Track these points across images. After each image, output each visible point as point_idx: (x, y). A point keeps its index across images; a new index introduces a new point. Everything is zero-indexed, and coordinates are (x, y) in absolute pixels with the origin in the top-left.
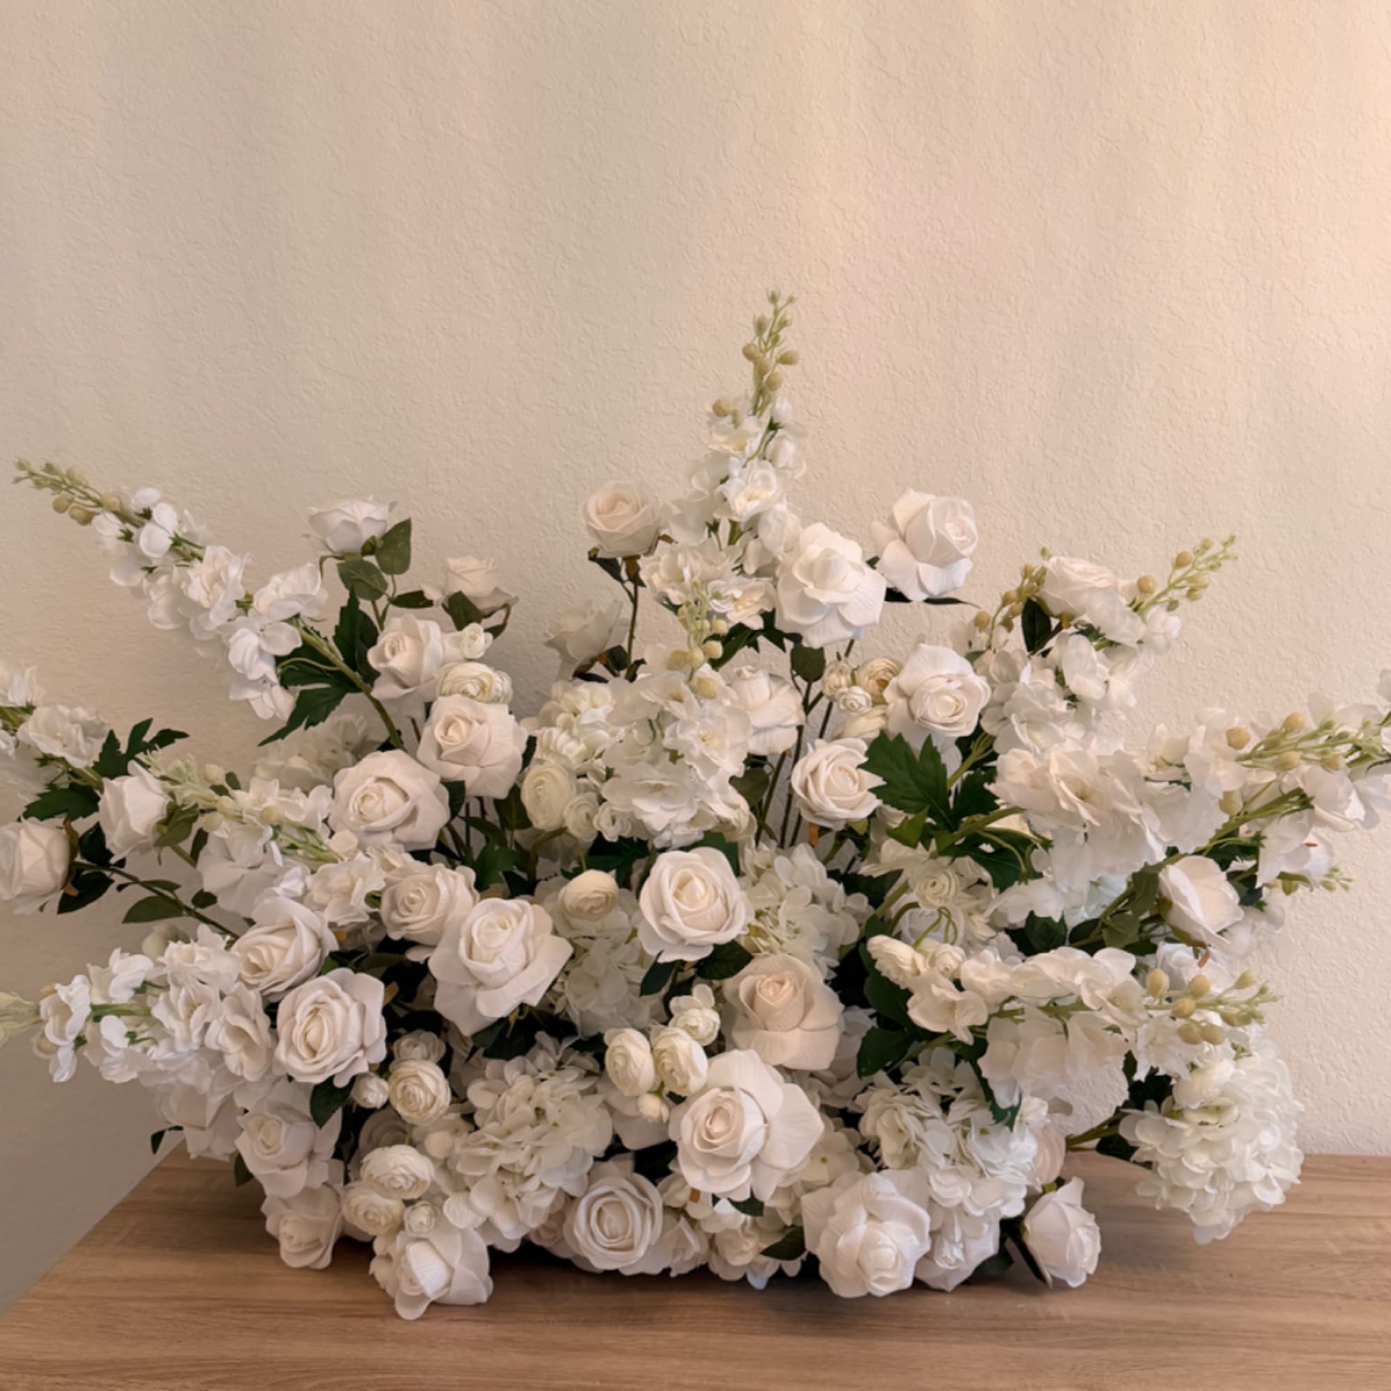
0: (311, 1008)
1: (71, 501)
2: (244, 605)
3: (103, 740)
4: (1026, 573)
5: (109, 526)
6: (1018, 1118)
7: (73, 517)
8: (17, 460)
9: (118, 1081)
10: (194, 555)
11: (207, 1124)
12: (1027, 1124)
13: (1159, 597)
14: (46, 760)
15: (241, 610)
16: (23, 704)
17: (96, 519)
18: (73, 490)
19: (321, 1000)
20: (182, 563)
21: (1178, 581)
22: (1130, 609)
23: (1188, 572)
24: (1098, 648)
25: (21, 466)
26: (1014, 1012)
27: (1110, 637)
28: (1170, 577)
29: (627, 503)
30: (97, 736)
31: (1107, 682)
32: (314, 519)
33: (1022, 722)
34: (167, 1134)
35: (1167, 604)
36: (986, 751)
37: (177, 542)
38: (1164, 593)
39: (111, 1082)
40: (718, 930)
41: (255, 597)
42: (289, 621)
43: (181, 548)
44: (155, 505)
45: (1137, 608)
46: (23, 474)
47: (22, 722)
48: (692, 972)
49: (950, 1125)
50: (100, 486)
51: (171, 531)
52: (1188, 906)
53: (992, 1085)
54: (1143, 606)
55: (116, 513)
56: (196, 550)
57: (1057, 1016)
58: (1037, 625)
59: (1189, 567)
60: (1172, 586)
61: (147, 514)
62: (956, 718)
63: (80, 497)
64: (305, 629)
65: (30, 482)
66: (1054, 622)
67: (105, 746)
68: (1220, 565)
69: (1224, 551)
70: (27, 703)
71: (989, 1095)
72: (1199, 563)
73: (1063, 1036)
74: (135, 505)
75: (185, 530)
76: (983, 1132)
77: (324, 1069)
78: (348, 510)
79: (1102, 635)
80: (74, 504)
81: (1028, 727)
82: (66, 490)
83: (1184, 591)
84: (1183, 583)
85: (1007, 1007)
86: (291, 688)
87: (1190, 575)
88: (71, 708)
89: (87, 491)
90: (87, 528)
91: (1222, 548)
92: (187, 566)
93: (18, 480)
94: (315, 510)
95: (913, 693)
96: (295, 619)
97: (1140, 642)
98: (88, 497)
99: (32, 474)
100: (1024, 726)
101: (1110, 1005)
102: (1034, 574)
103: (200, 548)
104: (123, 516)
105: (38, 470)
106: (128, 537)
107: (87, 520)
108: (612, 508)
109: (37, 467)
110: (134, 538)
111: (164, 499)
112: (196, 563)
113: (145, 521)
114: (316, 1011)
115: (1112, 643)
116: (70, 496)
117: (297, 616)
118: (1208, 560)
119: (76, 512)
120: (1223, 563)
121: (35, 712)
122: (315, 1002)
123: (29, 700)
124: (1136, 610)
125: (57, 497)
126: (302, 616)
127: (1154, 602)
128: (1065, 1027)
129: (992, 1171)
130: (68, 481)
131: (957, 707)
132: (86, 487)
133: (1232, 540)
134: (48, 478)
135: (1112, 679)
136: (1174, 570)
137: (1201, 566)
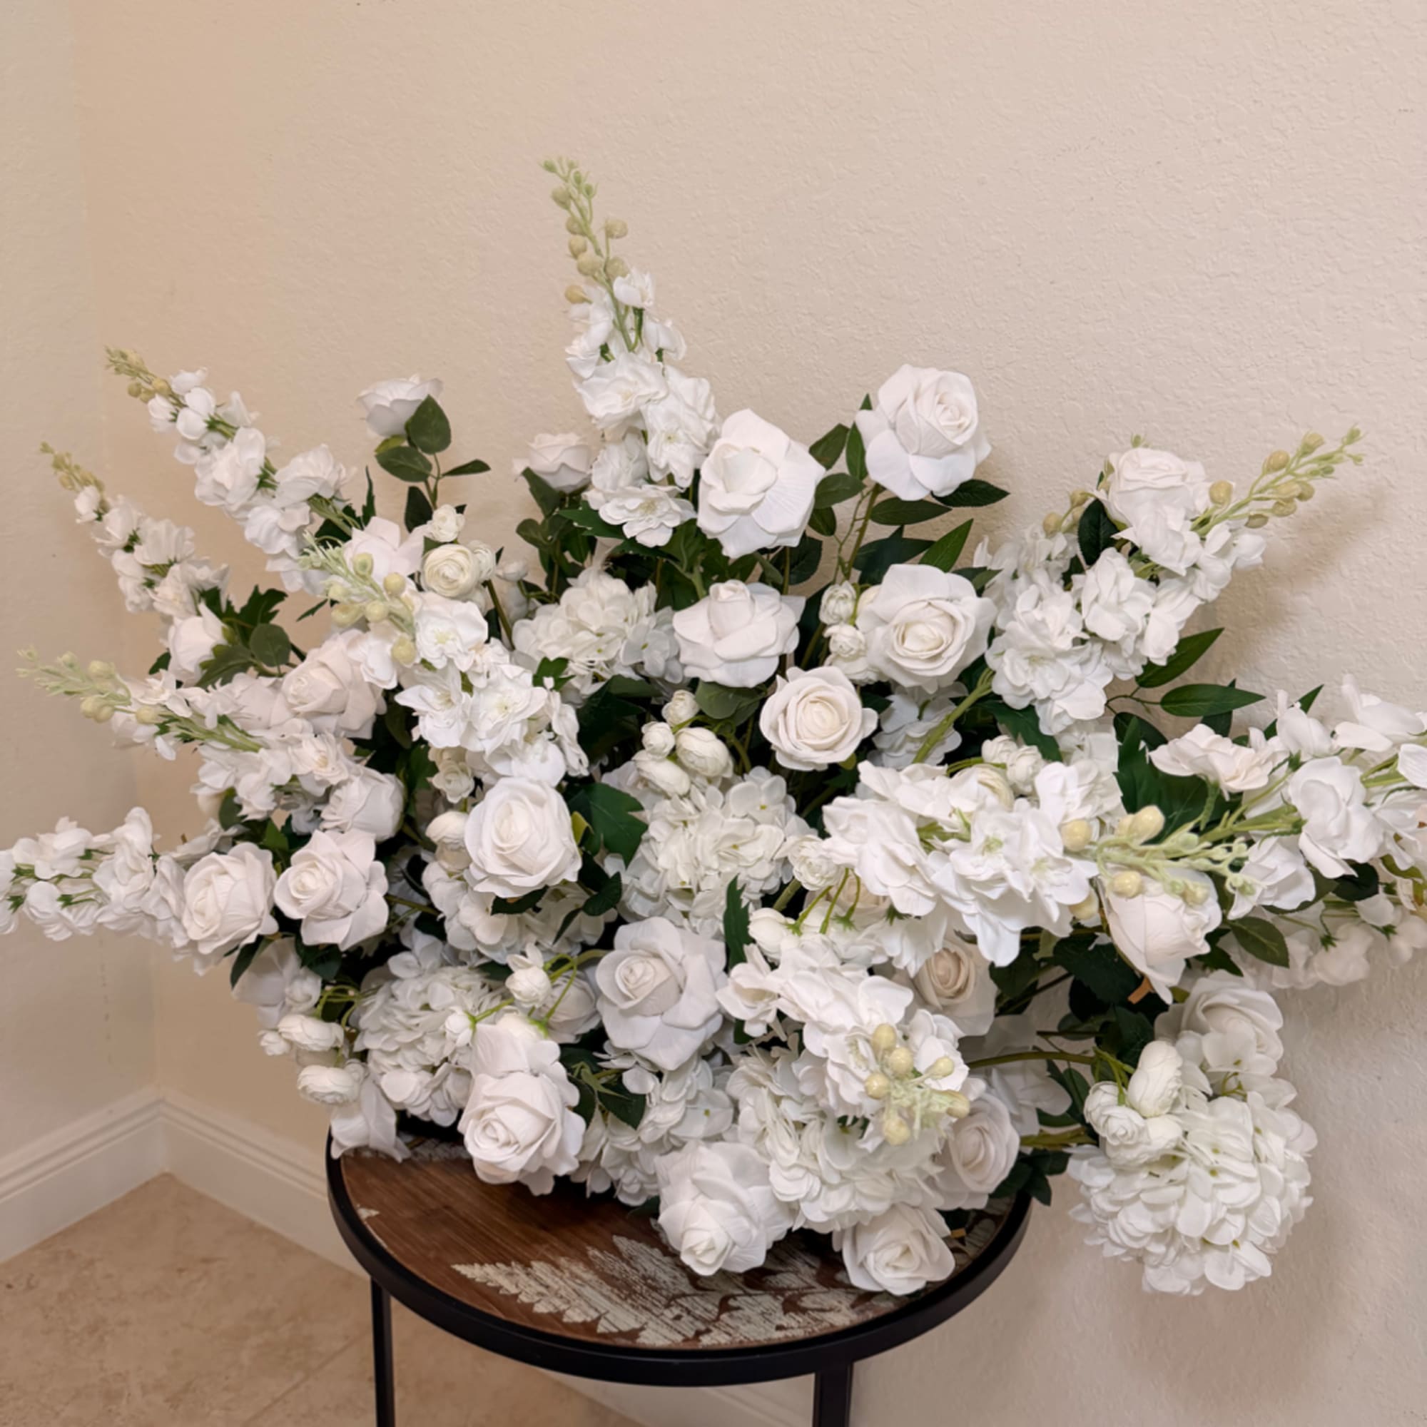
5: (158, 409)
10: (229, 437)
13: (1235, 510)
17: (151, 403)
18: (142, 376)
21: (1266, 489)
23: (1279, 478)
27: (1153, 560)
28: (1255, 483)
31: (1147, 616)
37: (213, 423)
38: (1242, 505)
41: (275, 470)
42: (309, 501)
43: (216, 428)
45: (1203, 522)
47: (165, 577)
51: (204, 413)
54: (1210, 522)
56: (230, 432)
59: (1282, 471)
60: (1257, 496)
65: (113, 369)
68: (1330, 469)
69: (1342, 451)
70: (170, 561)
72: (1299, 466)
75: (220, 412)
78: (383, 392)
79: (1146, 556)
82: (138, 376)
83: (1268, 504)
84: (1271, 491)
87: (1286, 480)
89: (148, 376)
91: (1338, 446)
96: (316, 499)
97: (1194, 567)
98: (151, 383)
99: (113, 362)
103: (234, 428)
104: (176, 399)
105: (117, 358)
106: (176, 419)
110: (178, 421)
112: (228, 444)
116: (139, 382)
117: (317, 496)
118: (1312, 463)
119: (144, 396)
120: (1335, 466)
123: (172, 558)
124: (1198, 527)
125: (131, 382)
127: (1227, 517)
131: (932, 640)
132: (146, 373)
133: (1353, 436)
134: (122, 364)
135: (1155, 613)
136: (1264, 474)
137: (1299, 471)
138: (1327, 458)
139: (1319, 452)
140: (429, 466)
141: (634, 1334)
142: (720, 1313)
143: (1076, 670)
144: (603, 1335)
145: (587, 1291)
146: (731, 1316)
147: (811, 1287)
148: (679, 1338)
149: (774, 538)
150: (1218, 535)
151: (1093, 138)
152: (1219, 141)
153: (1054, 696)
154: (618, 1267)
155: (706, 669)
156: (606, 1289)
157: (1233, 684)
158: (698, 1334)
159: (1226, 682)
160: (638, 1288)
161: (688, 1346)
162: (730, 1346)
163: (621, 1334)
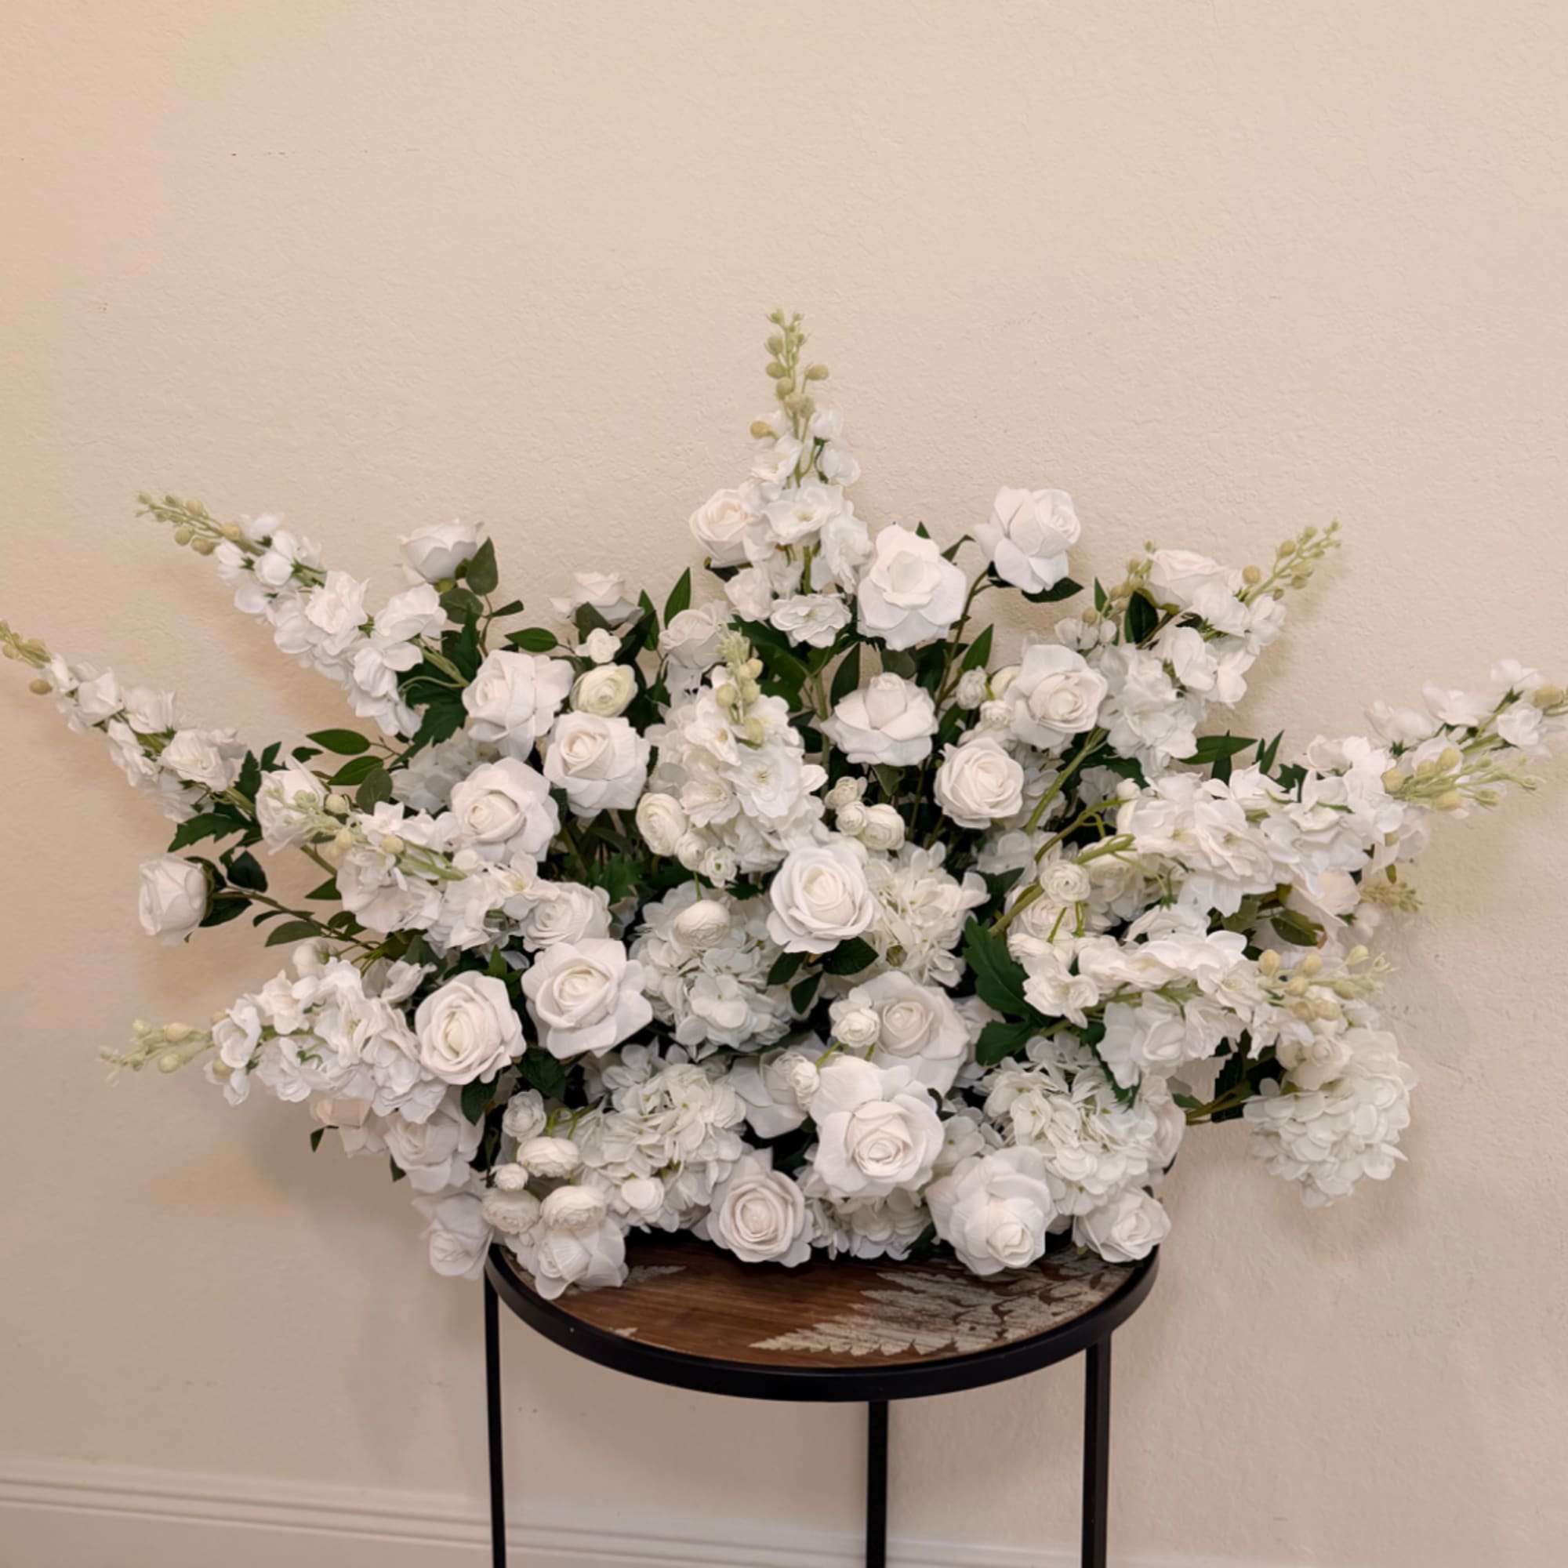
0: (448, 1012)
1: (193, 533)
2: (366, 629)
3: (242, 761)
4: (1133, 568)
5: (229, 555)
6: (1137, 1097)
7: (195, 549)
8: (138, 494)
9: (295, 1100)
10: (315, 581)
11: (361, 1122)
12: (1147, 1101)
13: (1265, 586)
14: (188, 784)
15: (362, 632)
16: (164, 730)
17: (218, 550)
18: (194, 522)
19: (455, 1004)
20: (304, 588)
21: (1283, 570)
22: (1236, 599)
23: (1292, 561)
24: (1206, 640)
25: (143, 500)
26: (1131, 996)
27: (1217, 628)
28: (1275, 566)
29: (736, 511)
30: (237, 757)
31: (1215, 673)
32: (405, 548)
33: (1135, 714)
34: (326, 1132)
35: (1273, 593)
36: (1099, 743)
37: (298, 569)
38: (1270, 582)
39: (289, 1102)
40: (845, 925)
41: (375, 619)
42: (410, 641)
43: (301, 574)
44: (274, 532)
45: (1243, 598)
46: (145, 508)
47: (164, 746)
48: (820, 967)
49: (1075, 1104)
50: (220, 516)
51: (290, 557)
52: (1306, 889)
53: (1111, 1067)
54: (1248, 597)
55: (235, 542)
56: (317, 576)
57: (1172, 998)
58: (1144, 617)
59: (1293, 556)
60: (1278, 575)
61: (267, 542)
62: (1075, 715)
63: (201, 529)
64: (427, 648)
65: (152, 516)
66: (1161, 614)
67: (244, 766)
68: (1322, 553)
69: (1327, 539)
70: (168, 729)
71: (1110, 1076)
72: (1303, 551)
73: (1180, 1018)
74: (254, 534)
75: (304, 555)
76: (1105, 1111)
77: (469, 1068)
78: (437, 536)
79: (1211, 626)
80: (195, 536)
81: (1140, 719)
82: (188, 522)
83: (1288, 581)
84: (1288, 571)
85: (1123, 992)
86: (417, 706)
87: (1296, 562)
88: (209, 731)
89: (208, 522)
90: (210, 557)
91: (1324, 536)
92: (310, 592)
93: (140, 514)
94: (405, 540)
95: (1032, 693)
96: (415, 639)
97: (1247, 631)
98: (209, 528)
99: (153, 507)
100: (1136, 718)
101: (1224, 987)
102: (1139, 568)
103: (320, 573)
104: (243, 545)
105: (159, 503)
106: (249, 564)
107: (209, 550)
108: (722, 516)
109: (158, 500)
110: (255, 566)
111: (281, 527)
112: (317, 588)
113: (266, 549)
114: (453, 1014)
115: (1219, 634)
116: (191, 528)
117: (418, 636)
118: (1310, 548)
119: (198, 543)
120: (1325, 550)
121: (176, 736)
122: (450, 1006)
123: (169, 725)
124: (1242, 600)
125: (178, 529)
126: (423, 637)
127: (1259, 592)
128: (1182, 1009)
129: (1115, 1147)
130: (188, 514)
131: (1076, 703)
132: (206, 518)
133: (1334, 527)
134: (169, 511)
135: (1221, 670)
136: (1278, 561)
137: (1305, 554)
138: (1317, 545)
139: (1315, 540)
140: (481, 607)
141: (951, 1347)
142: (1002, 1318)
143: (1171, 720)
144: (926, 1355)
145: (879, 1331)
146: (1012, 1317)
147: (1049, 1285)
148: (990, 1341)
149: (936, 629)
150: (1265, 605)
151: (1034, 313)
152: (1137, 317)
153: (1157, 743)
154: (889, 1311)
155: (872, 753)
156: (895, 1326)
157: (1228, 733)
158: (1000, 1334)
159: (1224, 734)
160: (920, 1318)
161: (1000, 1343)
162: (1030, 1335)
163: (940, 1350)
